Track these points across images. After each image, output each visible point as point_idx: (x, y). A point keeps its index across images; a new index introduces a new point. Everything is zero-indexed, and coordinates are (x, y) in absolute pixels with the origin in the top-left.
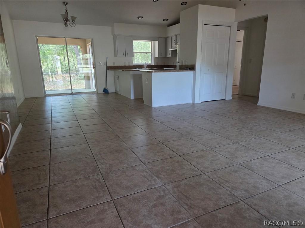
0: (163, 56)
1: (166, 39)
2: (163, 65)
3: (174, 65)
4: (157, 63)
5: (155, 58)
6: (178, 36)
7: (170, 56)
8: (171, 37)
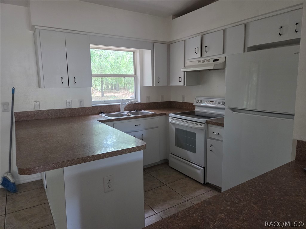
0: (163, 83)
1: (169, 46)
2: (160, 101)
3: (187, 101)
4: (148, 98)
5: (144, 89)
6: (206, 38)
7: (182, 84)
8: (185, 41)
